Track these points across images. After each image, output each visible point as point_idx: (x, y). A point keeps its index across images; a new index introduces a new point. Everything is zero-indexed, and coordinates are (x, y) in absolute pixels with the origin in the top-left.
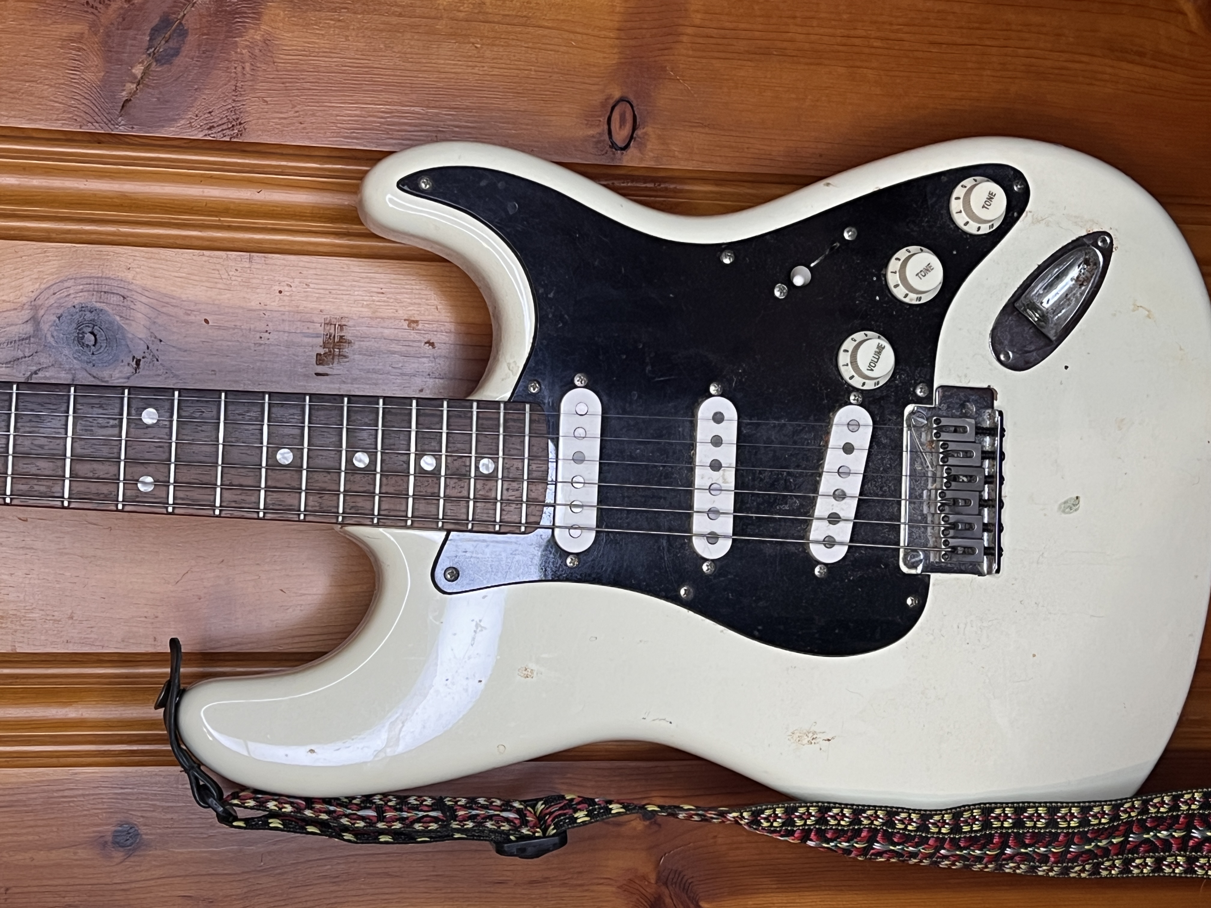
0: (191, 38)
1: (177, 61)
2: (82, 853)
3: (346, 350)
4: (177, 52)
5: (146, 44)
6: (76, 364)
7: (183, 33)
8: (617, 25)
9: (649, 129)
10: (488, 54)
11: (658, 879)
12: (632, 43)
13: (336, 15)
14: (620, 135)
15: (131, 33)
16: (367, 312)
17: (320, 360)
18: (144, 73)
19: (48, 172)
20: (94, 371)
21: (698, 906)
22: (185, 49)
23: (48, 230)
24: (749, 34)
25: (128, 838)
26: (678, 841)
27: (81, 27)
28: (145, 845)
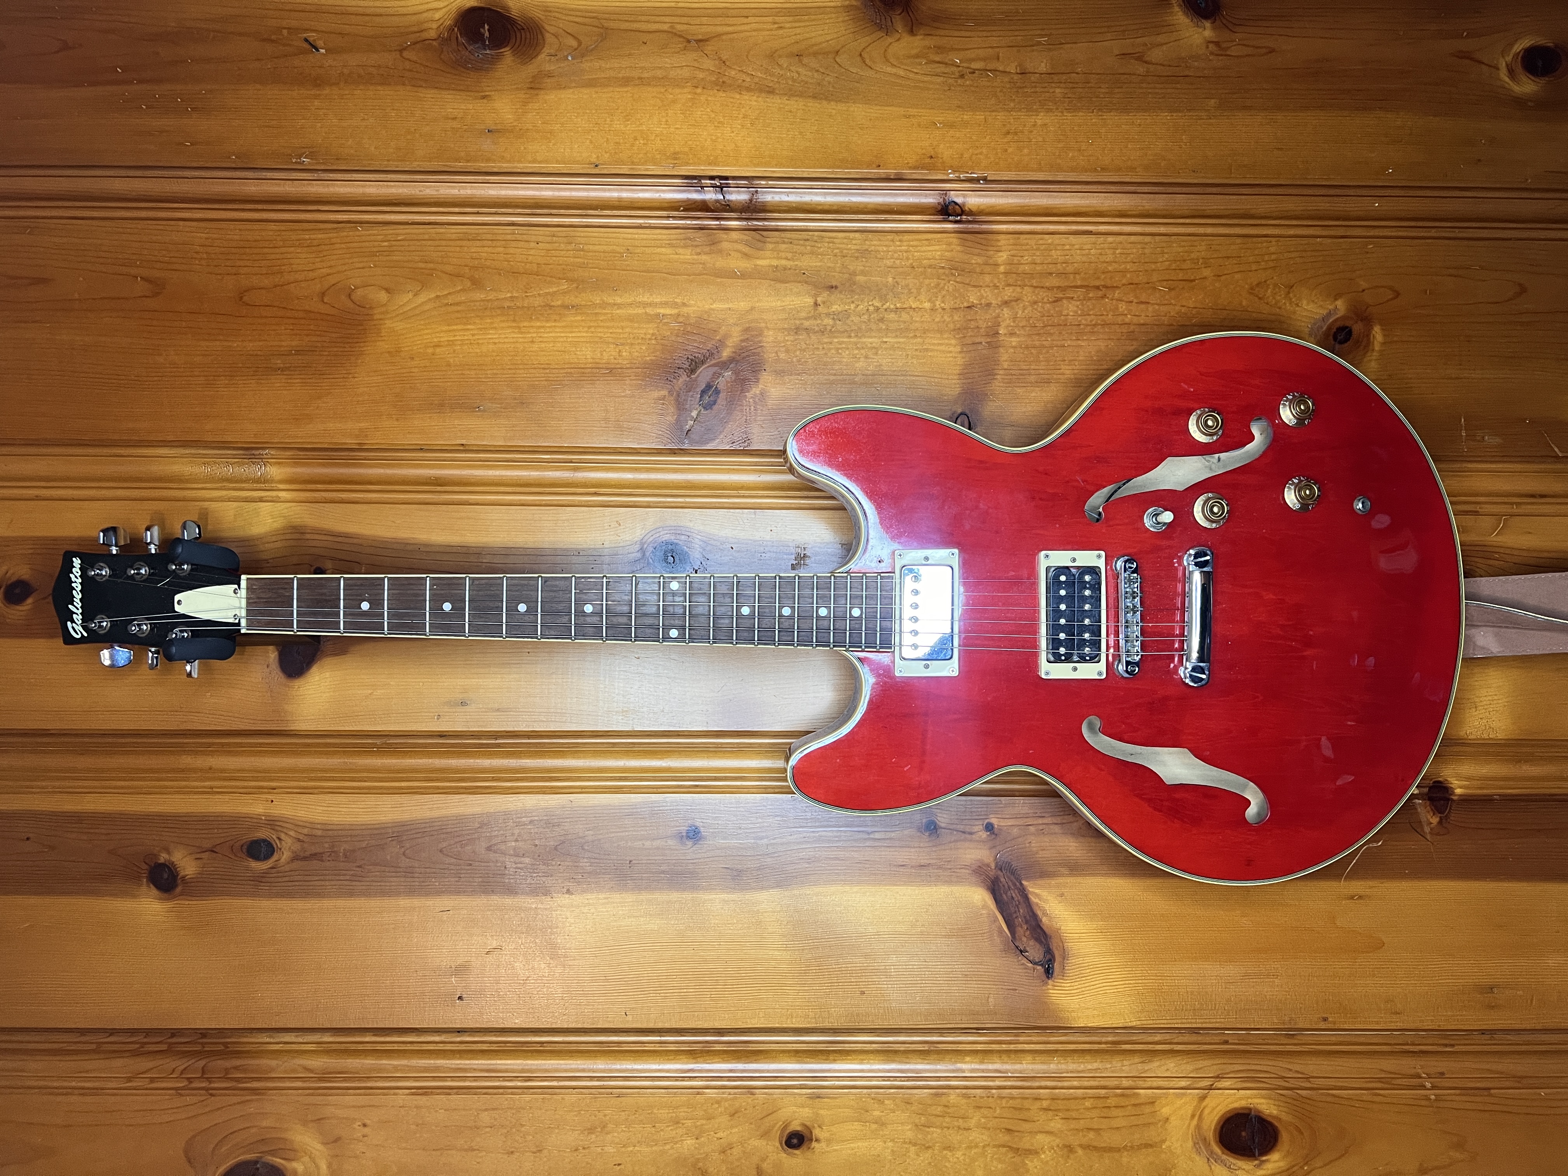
0: (722, 395)
1: (715, 407)
2: (670, 842)
3: (808, 561)
4: (715, 402)
5: (698, 400)
7: (717, 392)
8: (958, 372)
10: (884, 393)
11: (996, 866)
12: (967, 381)
15: (691, 393)
16: (819, 540)
17: (793, 567)
18: (698, 415)
19: (648, 470)
21: (1021, 884)
22: (719, 401)
23: (648, 502)
24: (1037, 372)
25: (694, 835)
26: (1007, 845)
27: (664, 393)
28: (705, 838)
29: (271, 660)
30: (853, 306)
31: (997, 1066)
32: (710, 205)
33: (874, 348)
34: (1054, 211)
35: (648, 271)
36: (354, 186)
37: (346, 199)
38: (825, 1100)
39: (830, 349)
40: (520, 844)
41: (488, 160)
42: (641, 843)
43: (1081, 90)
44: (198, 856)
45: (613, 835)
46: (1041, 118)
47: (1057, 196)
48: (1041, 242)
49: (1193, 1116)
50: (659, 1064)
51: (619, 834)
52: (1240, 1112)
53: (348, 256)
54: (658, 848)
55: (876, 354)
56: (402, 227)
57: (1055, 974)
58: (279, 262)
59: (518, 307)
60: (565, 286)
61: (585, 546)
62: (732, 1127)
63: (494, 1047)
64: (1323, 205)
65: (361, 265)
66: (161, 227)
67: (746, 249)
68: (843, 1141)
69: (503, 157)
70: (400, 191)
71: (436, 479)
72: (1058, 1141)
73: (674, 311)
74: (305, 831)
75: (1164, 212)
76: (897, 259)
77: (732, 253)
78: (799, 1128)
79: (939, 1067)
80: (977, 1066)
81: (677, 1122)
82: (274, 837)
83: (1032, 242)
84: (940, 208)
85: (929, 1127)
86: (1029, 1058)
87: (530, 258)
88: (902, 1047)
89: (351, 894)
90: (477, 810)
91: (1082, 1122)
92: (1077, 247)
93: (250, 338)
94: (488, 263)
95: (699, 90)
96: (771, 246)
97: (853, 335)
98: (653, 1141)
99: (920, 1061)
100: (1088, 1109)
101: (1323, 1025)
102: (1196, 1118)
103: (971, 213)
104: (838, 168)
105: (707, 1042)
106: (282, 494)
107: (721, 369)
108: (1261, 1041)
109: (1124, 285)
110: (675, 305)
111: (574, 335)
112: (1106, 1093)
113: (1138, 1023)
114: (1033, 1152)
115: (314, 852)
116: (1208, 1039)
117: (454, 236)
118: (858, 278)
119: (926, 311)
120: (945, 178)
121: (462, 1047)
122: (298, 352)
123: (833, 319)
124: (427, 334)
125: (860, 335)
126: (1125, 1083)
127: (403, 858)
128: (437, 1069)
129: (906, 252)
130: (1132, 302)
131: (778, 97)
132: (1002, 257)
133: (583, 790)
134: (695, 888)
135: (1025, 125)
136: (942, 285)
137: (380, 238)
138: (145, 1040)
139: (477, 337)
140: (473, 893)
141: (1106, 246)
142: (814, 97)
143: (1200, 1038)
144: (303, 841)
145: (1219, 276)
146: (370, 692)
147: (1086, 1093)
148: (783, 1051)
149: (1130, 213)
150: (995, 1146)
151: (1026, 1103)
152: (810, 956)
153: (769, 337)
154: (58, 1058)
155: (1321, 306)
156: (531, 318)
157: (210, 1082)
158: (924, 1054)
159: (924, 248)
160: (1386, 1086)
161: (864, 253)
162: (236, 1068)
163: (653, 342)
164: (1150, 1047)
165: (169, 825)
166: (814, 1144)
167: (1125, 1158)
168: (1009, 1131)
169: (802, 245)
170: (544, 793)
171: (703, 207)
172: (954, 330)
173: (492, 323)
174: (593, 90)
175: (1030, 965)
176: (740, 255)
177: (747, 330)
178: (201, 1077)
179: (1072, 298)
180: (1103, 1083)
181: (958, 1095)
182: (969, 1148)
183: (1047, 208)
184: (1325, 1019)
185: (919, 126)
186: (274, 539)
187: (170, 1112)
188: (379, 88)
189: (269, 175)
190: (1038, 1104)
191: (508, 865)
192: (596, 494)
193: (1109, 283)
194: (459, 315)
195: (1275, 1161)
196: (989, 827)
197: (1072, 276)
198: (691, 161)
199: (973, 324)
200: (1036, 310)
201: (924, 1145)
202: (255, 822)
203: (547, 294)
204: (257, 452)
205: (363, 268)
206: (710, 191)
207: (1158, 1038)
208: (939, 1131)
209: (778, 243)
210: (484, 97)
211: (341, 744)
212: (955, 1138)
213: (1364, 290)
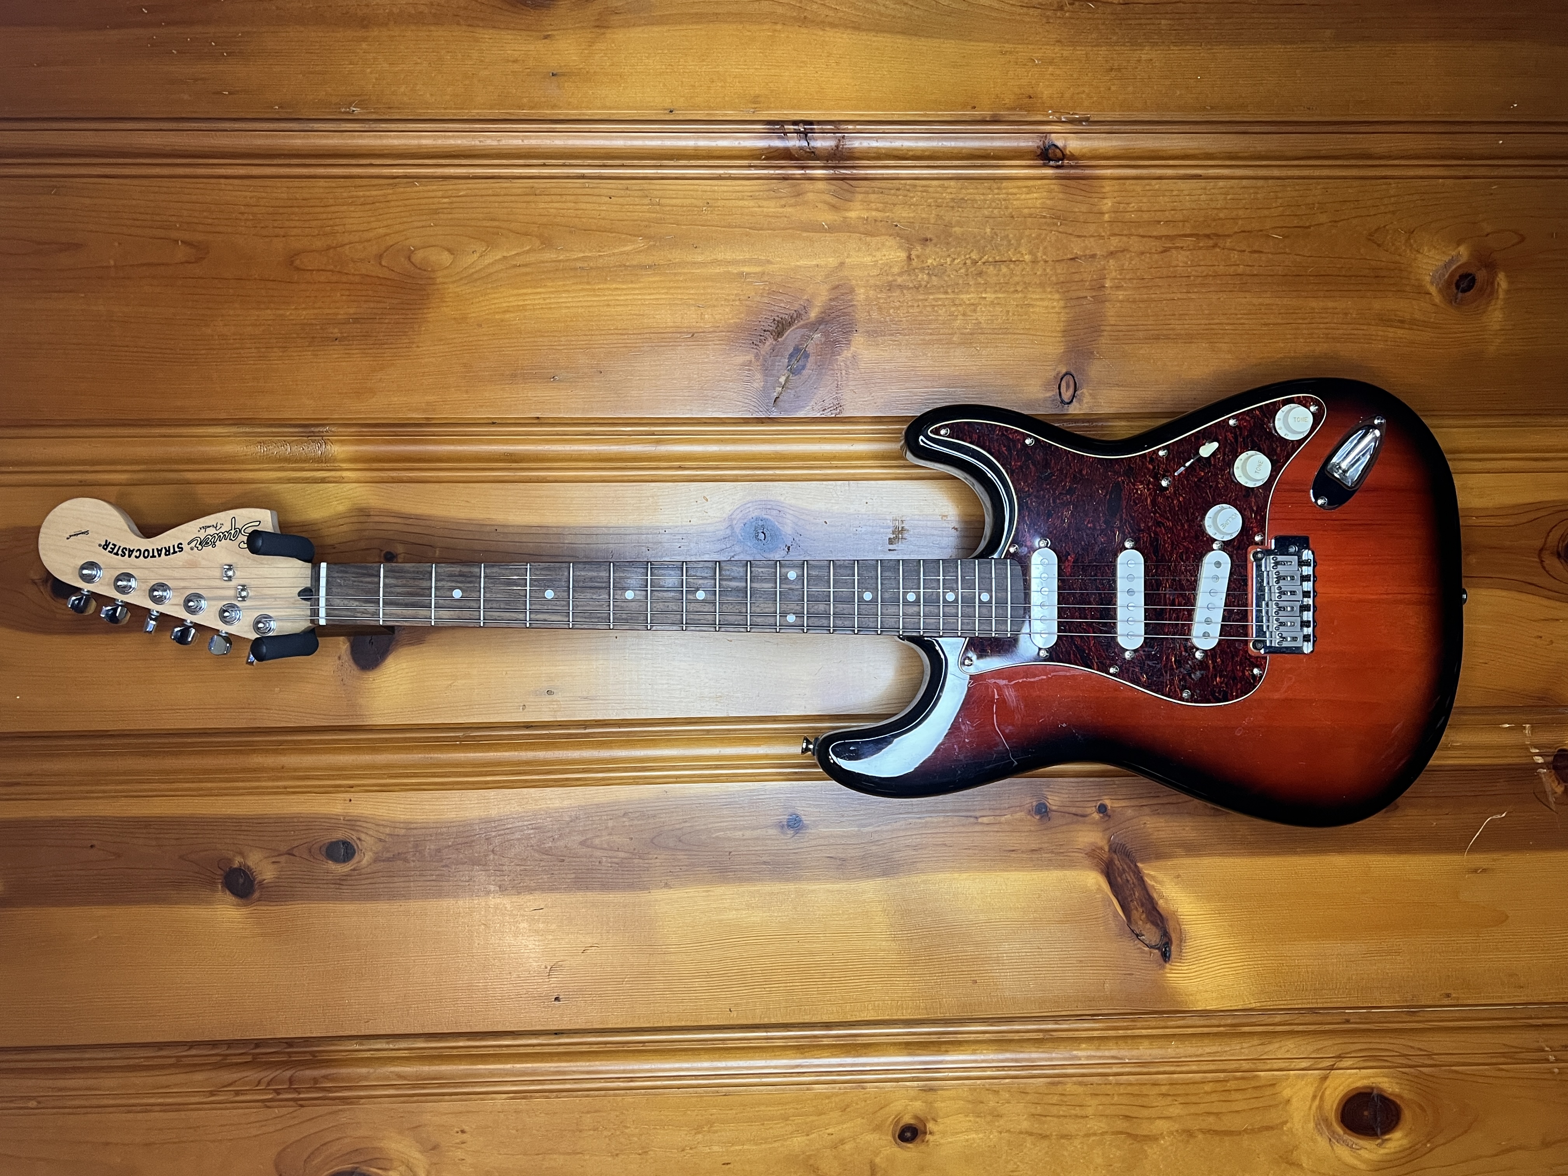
0: (811, 359)
1: (804, 372)
2: (771, 832)
3: (905, 536)
4: (804, 367)
5: (786, 364)
6: (755, 551)
7: (807, 356)
8: (1063, 329)
9: (1085, 390)
10: (984, 352)
11: (1110, 849)
12: (1071, 338)
13: (893, 338)
14: (1066, 396)
15: (778, 358)
16: (916, 512)
17: (891, 541)
18: (786, 381)
19: (735, 441)
20: (765, 555)
21: (1136, 866)
22: (808, 366)
23: (736, 475)
24: (1146, 327)
25: (795, 824)
26: (1122, 826)
27: (750, 357)
28: (805, 827)
29: (343, 652)
30: (948, 260)
31: (1113, 1053)
32: (794, 152)
33: (973, 304)
34: (1160, 154)
35: (729, 226)
36: (408, 137)
37: (401, 151)
38: (940, 1092)
39: (925, 306)
40: (615, 838)
41: (554, 107)
42: (740, 833)
43: (1187, 21)
44: (274, 860)
45: (710, 826)
46: (1146, 54)
47: (1163, 139)
48: (1148, 188)
49: (1314, 1097)
50: (766, 1059)
51: (716, 825)
52: (1363, 1091)
53: (408, 214)
54: (757, 839)
55: (975, 311)
56: (463, 181)
57: (1173, 956)
58: (331, 223)
59: (591, 268)
60: (641, 243)
61: (670, 524)
62: (843, 1123)
63: (594, 1048)
64: (1446, 143)
65: (420, 224)
66: (201, 186)
67: (834, 201)
68: (957, 1133)
69: (569, 104)
70: (459, 142)
71: (511, 454)
72: (1177, 1126)
73: (758, 269)
74: (388, 830)
75: (1277, 153)
76: (995, 208)
77: (820, 205)
78: (912, 1122)
79: (1054, 1055)
80: (1093, 1053)
81: (786, 1118)
82: (354, 838)
83: (1139, 189)
84: (1039, 152)
85: (1045, 1116)
86: (1146, 1043)
87: (603, 214)
88: (1016, 1036)
89: (440, 894)
90: (566, 803)
91: (1202, 1106)
92: (1186, 193)
93: (303, 306)
94: (558, 220)
95: (779, 27)
96: (860, 197)
97: (949, 291)
98: (762, 1139)
99: (1034, 1049)
100: (1206, 1093)
101: (1446, 1001)
102: (1318, 1098)
103: (1072, 157)
104: (930, 110)
105: (815, 1037)
106: (345, 474)
107: (810, 331)
108: (1383, 1020)
109: (1236, 233)
110: (758, 262)
111: (652, 297)
112: (1225, 1077)
113: (1258, 1004)
114: (1152, 1138)
115: (396, 852)
116: (1329, 1019)
117: (519, 191)
118: (954, 229)
119: (1027, 264)
120: (1045, 119)
121: (561, 1049)
122: (356, 321)
123: (928, 274)
124: (494, 298)
125: (956, 290)
126: (1245, 1065)
127: (491, 857)
128: (534, 1073)
129: (1005, 200)
130: (1244, 251)
131: (864, 33)
132: (1108, 204)
133: (678, 780)
134: (797, 879)
135: (1128, 61)
136: (1043, 236)
137: (440, 194)
138: (228, 1052)
139: (548, 301)
140: (569, 889)
141: (1216, 191)
142: (903, 33)
143: (1321, 1018)
144: (385, 841)
145: (1336, 222)
146: (450, 682)
147: (1206, 1078)
148: (894, 1044)
149: (1240, 155)
150: (1113, 1133)
151: (1145, 1090)
152: (919, 945)
153: (861, 294)
154: (134, 1074)
155: (1443, 252)
156: (606, 279)
157: (299, 1093)
158: (1038, 1042)
159: (1023, 196)
160: (1509, 1061)
161: (958, 203)
162: (325, 1077)
163: (737, 303)
164: (1270, 1028)
165: (243, 828)
166: (928, 1137)
167: (1246, 1141)
168: (1127, 1117)
169: (894, 195)
170: (637, 784)
171: (786, 155)
172: (1057, 283)
173: (564, 285)
174: (666, 28)
175: (1147, 949)
176: (826, 207)
177: (836, 287)
178: (290, 1088)
179: (1182, 248)
180: (1222, 1066)
181: (1075, 1084)
182: (1088, 1135)
183: (1153, 151)
184: (1448, 996)
185: (1016, 63)
186: (341, 521)
187: (257, 1124)
188: (432, 28)
189: (317, 126)
190: (1156, 1090)
191: (604, 859)
192: (680, 468)
193: (1220, 232)
194: (529, 278)
195: (1397, 1140)
196: (1102, 809)
197: (1181, 224)
198: (772, 105)
199: (1077, 277)
200: (1144, 261)
201: (1040, 1135)
202: (332, 823)
203: (622, 253)
204: (317, 430)
205: (423, 227)
206: (793, 138)
207: (1278, 1019)
208: (1055, 1119)
209: (867, 193)
210: (546, 37)
211: (421, 738)
212: (1071, 1127)
213: (1487, 235)
